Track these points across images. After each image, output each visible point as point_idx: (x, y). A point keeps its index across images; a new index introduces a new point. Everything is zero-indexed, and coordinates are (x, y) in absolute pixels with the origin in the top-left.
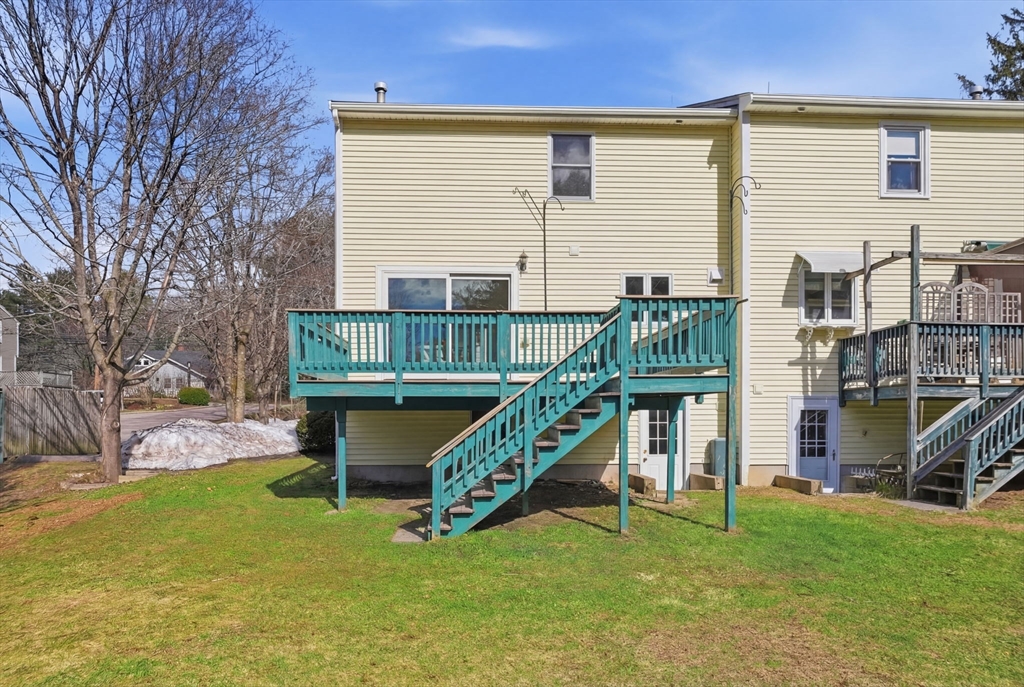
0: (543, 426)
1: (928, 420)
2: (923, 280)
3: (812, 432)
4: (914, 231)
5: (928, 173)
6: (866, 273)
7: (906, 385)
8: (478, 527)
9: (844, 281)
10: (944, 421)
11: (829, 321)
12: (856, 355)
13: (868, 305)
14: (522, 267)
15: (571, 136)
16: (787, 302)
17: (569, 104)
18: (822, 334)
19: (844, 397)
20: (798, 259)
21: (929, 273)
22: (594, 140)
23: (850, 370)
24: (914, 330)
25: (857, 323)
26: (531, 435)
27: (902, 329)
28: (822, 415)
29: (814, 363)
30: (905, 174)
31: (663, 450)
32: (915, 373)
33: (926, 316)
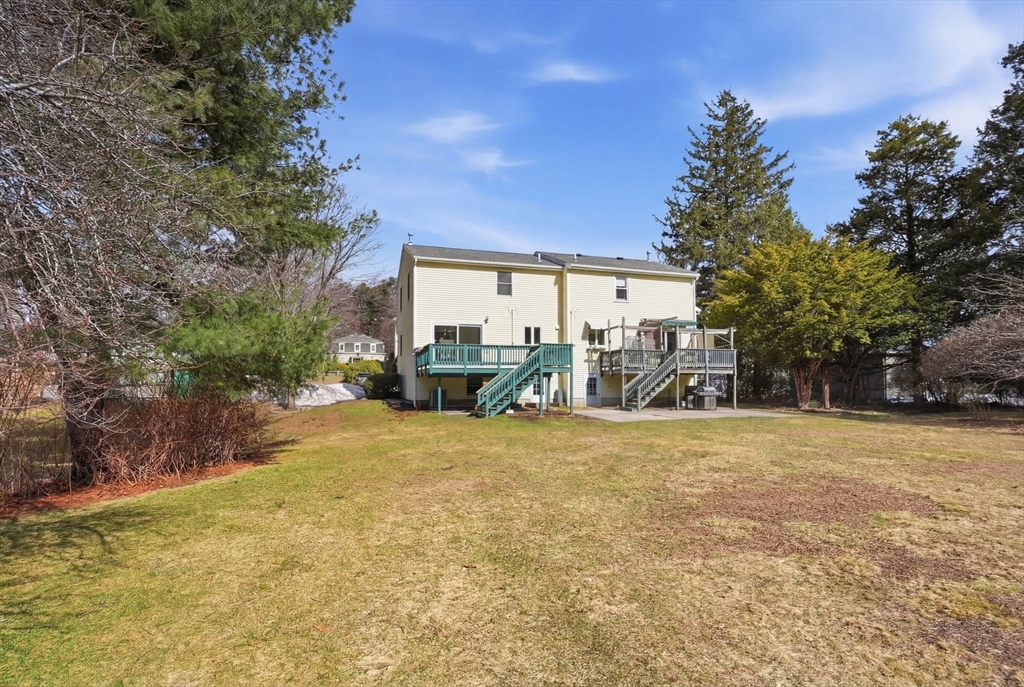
0: (518, 382)
1: (628, 382)
2: (626, 335)
3: (592, 385)
4: (623, 319)
5: (629, 294)
6: (609, 330)
7: (621, 370)
8: (499, 414)
9: (602, 332)
10: (634, 381)
11: (598, 346)
12: (605, 358)
13: (610, 342)
14: (486, 321)
15: (504, 273)
16: (583, 338)
17: (509, 262)
18: (595, 351)
19: (602, 374)
20: (586, 323)
21: (628, 333)
22: (513, 274)
23: (604, 364)
24: (623, 352)
25: (606, 347)
26: (515, 384)
27: (619, 352)
28: (595, 379)
29: (593, 361)
30: (621, 294)
31: (539, 393)
32: (624, 365)
33: (626, 347)
